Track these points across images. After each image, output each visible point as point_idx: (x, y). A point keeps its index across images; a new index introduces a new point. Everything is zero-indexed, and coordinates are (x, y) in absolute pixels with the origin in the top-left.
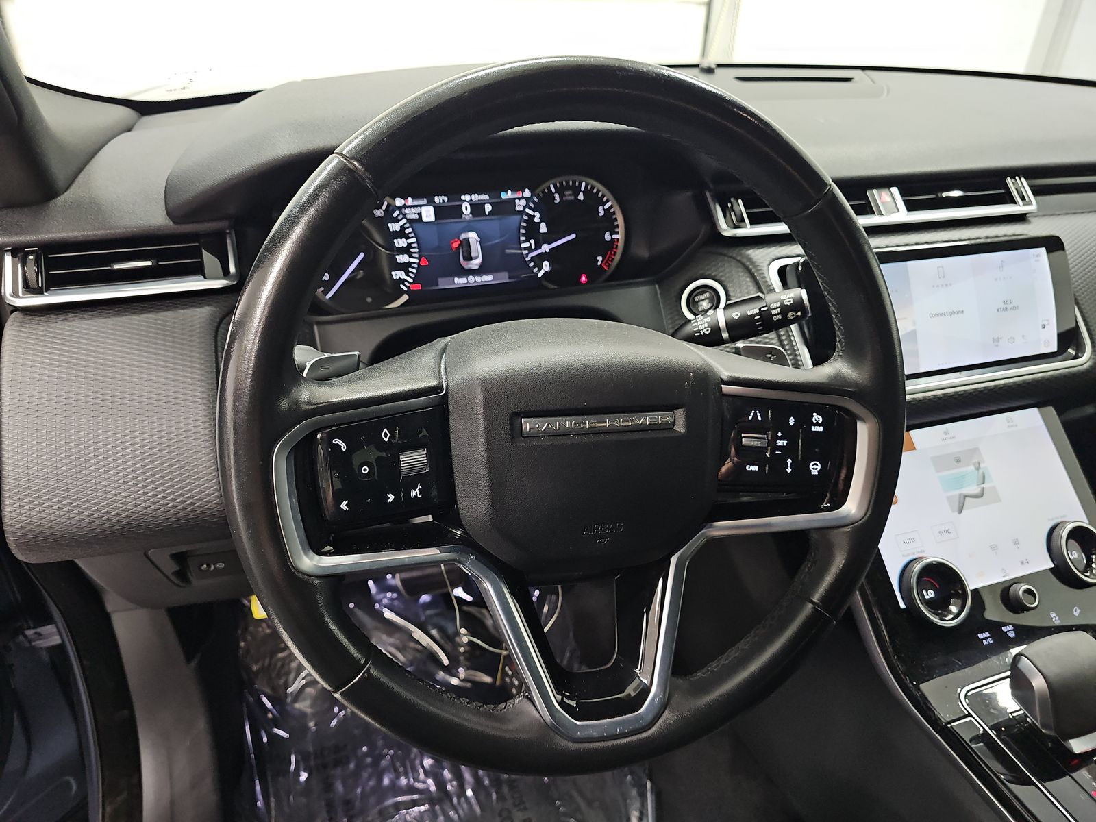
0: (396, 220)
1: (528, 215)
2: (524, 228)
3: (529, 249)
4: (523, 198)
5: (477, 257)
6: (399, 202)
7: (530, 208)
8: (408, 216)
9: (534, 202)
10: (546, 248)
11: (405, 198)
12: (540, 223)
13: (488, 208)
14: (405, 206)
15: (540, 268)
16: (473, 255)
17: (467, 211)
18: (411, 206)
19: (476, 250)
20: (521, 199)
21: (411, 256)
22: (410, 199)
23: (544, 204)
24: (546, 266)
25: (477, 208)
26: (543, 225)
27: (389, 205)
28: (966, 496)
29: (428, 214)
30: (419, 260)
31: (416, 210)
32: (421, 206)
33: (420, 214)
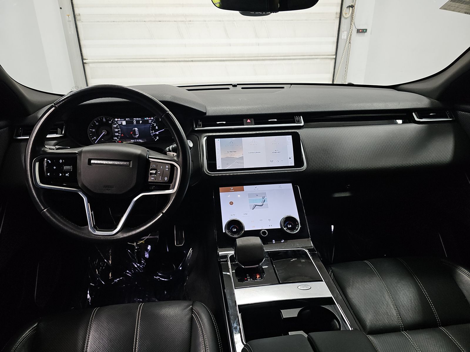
0: (115, 124)
1: (152, 124)
2: (151, 127)
3: (153, 133)
4: (151, 119)
5: (137, 135)
6: (116, 120)
7: (153, 122)
8: (119, 123)
9: (154, 121)
10: (157, 133)
11: (118, 119)
12: (156, 126)
13: (141, 122)
14: (118, 121)
15: (156, 138)
16: (136, 134)
17: (135, 122)
18: (119, 121)
19: (137, 132)
20: (150, 120)
21: (119, 134)
22: (119, 119)
23: (157, 121)
24: (158, 138)
25: (138, 122)
26: (157, 127)
27: (113, 121)
28: (256, 205)
29: (124, 123)
30: (121, 135)
31: (121, 122)
32: (122, 121)
33: (122, 123)
